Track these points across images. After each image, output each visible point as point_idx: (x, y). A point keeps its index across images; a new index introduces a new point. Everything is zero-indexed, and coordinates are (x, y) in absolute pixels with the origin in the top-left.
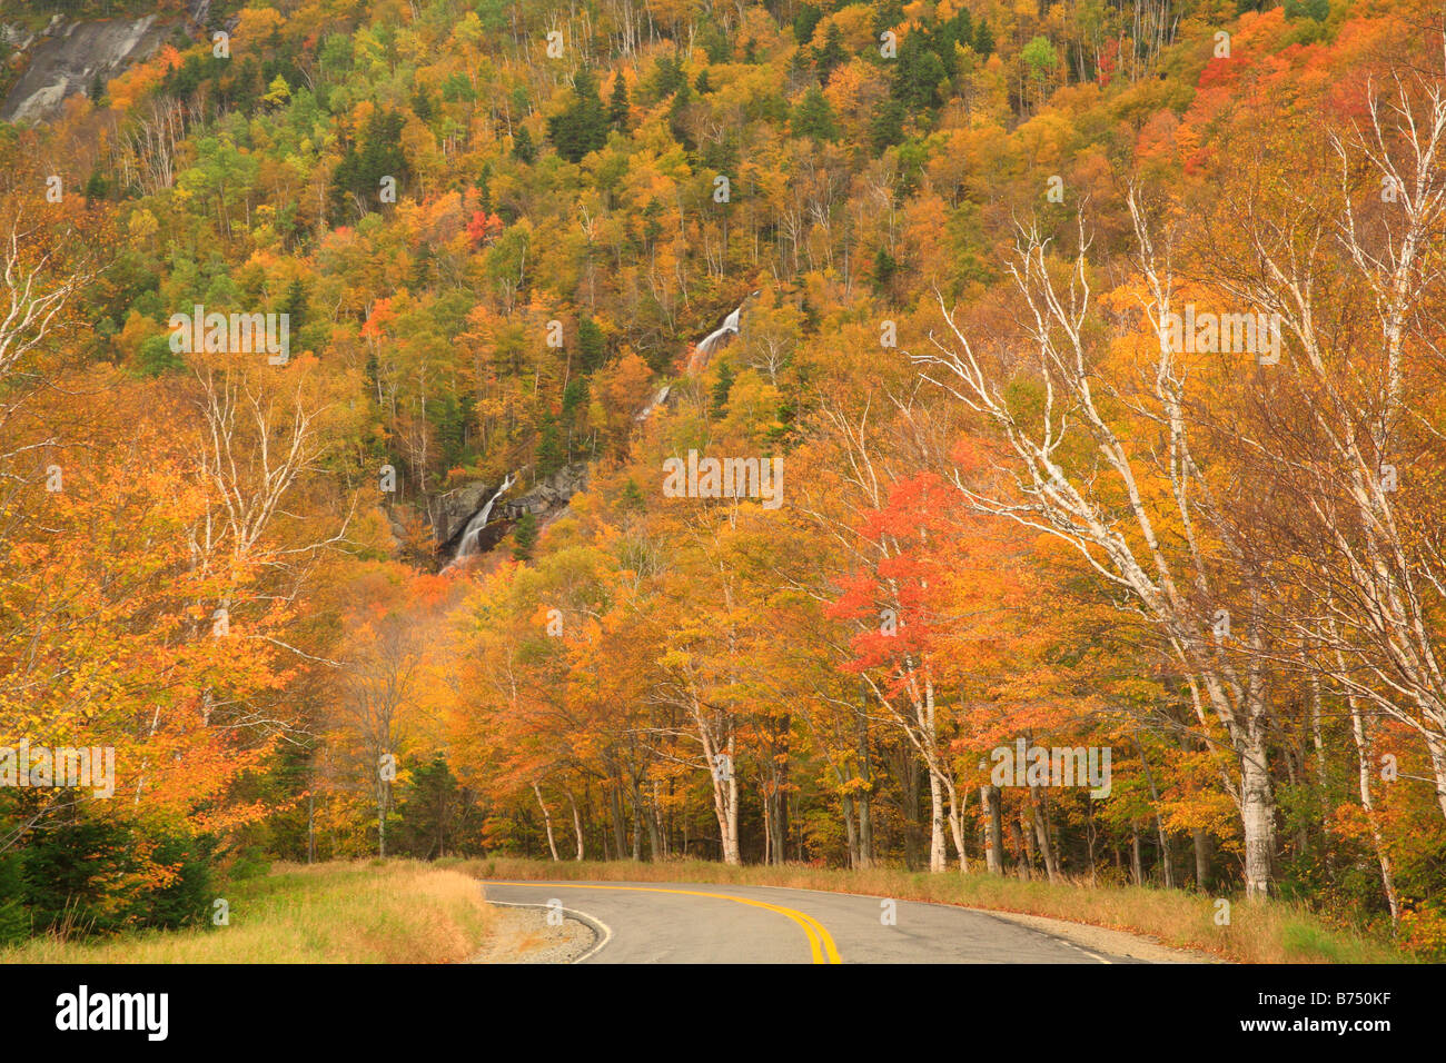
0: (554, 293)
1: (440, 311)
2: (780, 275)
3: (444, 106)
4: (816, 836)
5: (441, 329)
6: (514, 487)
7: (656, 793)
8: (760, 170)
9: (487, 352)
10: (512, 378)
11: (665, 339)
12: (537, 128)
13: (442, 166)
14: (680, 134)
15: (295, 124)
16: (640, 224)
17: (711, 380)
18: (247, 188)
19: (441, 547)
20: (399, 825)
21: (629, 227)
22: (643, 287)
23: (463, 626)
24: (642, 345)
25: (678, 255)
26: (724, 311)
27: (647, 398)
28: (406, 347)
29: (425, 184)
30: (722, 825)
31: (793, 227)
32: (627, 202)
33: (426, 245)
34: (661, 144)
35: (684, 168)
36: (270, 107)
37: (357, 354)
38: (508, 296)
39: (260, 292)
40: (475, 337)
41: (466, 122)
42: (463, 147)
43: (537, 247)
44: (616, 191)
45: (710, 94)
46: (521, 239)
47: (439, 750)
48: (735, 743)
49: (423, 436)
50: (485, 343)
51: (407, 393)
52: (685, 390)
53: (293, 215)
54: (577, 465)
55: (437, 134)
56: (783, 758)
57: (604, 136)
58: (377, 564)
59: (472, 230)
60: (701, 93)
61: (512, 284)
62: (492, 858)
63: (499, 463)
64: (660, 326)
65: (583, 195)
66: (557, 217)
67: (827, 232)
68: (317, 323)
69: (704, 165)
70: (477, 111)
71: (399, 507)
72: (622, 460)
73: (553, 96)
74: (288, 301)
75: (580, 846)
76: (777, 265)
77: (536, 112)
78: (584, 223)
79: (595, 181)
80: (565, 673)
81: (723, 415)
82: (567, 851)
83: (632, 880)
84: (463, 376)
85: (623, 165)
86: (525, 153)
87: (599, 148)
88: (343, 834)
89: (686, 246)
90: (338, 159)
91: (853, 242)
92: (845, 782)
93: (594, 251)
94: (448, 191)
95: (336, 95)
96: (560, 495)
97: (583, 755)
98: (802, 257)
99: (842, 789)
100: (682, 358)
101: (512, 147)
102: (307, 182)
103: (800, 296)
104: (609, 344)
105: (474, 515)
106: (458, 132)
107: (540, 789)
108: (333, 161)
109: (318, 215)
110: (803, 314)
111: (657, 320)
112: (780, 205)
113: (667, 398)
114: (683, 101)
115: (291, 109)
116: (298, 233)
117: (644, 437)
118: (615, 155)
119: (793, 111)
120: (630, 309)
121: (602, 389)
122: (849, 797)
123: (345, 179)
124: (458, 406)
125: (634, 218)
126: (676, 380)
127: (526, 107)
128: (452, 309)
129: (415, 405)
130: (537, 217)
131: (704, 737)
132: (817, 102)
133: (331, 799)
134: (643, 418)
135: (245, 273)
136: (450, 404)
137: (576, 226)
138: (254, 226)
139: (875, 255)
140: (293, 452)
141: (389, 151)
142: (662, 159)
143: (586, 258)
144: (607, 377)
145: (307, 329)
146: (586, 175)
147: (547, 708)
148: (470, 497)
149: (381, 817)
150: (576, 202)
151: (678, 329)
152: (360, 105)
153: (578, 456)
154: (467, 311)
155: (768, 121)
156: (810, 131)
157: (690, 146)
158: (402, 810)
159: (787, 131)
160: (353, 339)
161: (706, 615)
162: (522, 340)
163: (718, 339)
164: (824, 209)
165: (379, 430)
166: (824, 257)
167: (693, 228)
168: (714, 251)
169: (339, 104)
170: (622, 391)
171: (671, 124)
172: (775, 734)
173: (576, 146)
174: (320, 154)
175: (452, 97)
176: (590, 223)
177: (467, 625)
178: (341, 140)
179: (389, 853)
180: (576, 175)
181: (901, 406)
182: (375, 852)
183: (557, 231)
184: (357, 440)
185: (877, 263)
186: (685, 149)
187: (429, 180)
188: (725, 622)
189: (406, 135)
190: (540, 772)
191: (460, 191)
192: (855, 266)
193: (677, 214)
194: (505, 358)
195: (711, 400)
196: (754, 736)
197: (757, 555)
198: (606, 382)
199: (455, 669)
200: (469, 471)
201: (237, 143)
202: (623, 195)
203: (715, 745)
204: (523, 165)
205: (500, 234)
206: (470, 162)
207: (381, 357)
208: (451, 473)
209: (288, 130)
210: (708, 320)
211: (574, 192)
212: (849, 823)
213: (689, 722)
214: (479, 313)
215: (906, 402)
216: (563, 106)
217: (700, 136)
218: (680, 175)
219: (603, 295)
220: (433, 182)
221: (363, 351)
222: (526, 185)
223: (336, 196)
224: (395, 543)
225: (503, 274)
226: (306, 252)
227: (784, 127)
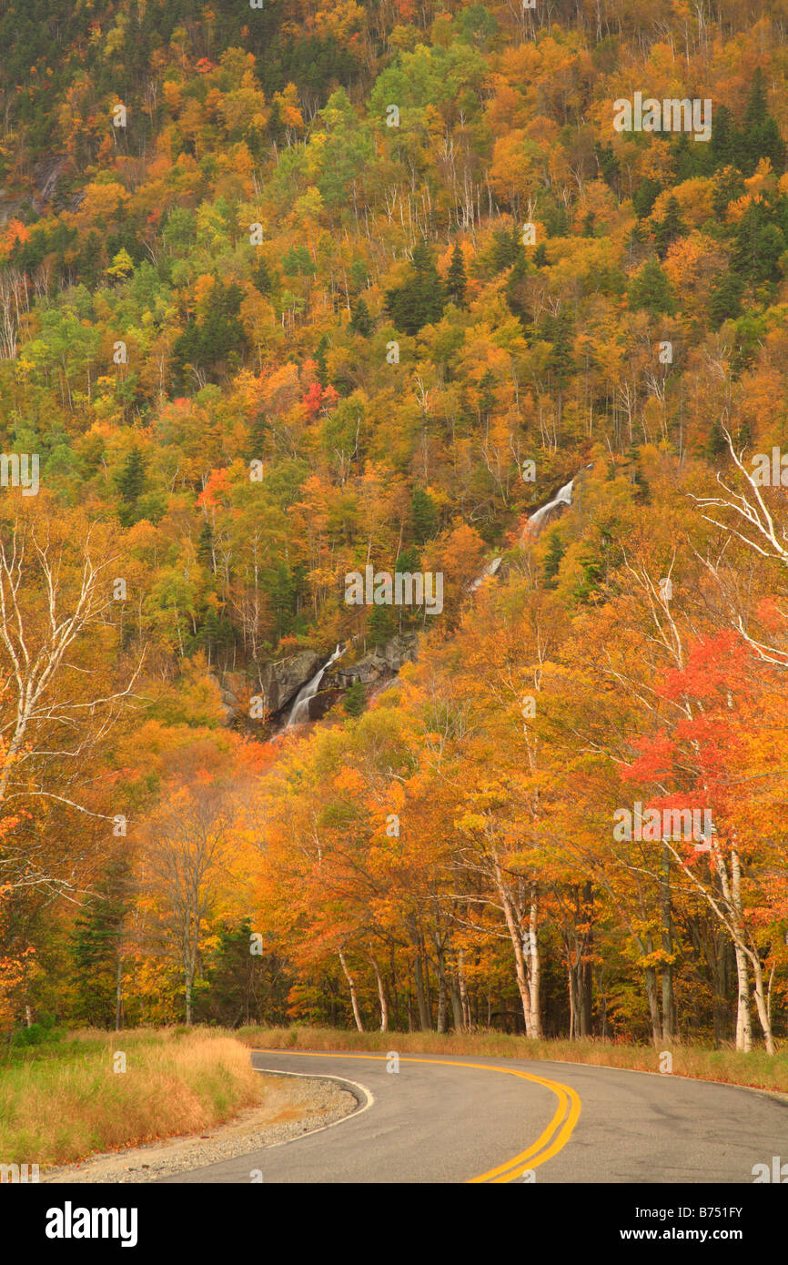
0: (387, 464)
1: (275, 481)
2: (614, 448)
3: (284, 280)
4: (620, 1012)
5: (275, 499)
6: (344, 656)
7: (460, 962)
8: (595, 342)
9: (320, 522)
10: (344, 548)
11: (498, 511)
12: (374, 301)
13: (281, 338)
14: (516, 307)
15: (138, 297)
16: (475, 396)
17: (543, 551)
18: (88, 360)
19: (272, 715)
20: (206, 991)
21: (463, 399)
22: (477, 458)
23: (276, 790)
24: (475, 516)
25: (511, 426)
26: (557, 483)
27: (479, 568)
28: (239, 516)
29: (264, 356)
30: (524, 997)
31: (628, 399)
32: (462, 375)
33: (262, 416)
34: (497, 317)
35: (520, 341)
36: (113, 281)
37: (192, 523)
38: (342, 467)
39: (99, 462)
40: (308, 507)
41: (305, 295)
42: (302, 320)
43: (372, 418)
44: (451, 363)
45: (547, 268)
46: (356, 411)
47: (247, 916)
48: (538, 912)
49: (256, 605)
50: (319, 513)
51: (241, 562)
52: (517, 561)
53: (134, 387)
54: (408, 634)
55: (276, 308)
56: (584, 929)
57: (441, 309)
58: (207, 731)
59: (309, 402)
60: (538, 266)
61: (346, 455)
62: (296, 1028)
63: (330, 632)
64: (493, 498)
65: (419, 367)
66: (392, 389)
67: (661, 405)
68: (154, 492)
69: (539, 337)
70: (316, 284)
71: (231, 675)
72: (452, 631)
73: (391, 269)
74: (126, 470)
75: (384, 1016)
76: (612, 438)
77: (375, 285)
78: (419, 395)
79: (431, 354)
80: (368, 837)
81: (554, 586)
82: (370, 1021)
83: (432, 1053)
84: (296, 547)
85: (459, 337)
86: (362, 325)
87: (436, 321)
88: (151, 1000)
89: (521, 418)
90: (179, 331)
91: (688, 415)
92: (647, 953)
93: (429, 423)
94: (285, 363)
95: (178, 268)
96: (390, 665)
97: (385, 922)
98: (637, 430)
99: (644, 962)
100: (514, 530)
101: (350, 320)
102: (148, 354)
103: (633, 468)
104: (442, 514)
105: (306, 683)
106: (297, 305)
107: (346, 957)
108: (174, 333)
109: (157, 387)
110: (636, 486)
111: (491, 491)
112: (616, 378)
113: (498, 570)
114: (520, 274)
115: (134, 282)
116: (137, 404)
117: (475, 608)
118: (451, 328)
119: (631, 285)
120: (463, 480)
121: (434, 560)
122: (651, 969)
123: (185, 351)
124: (290, 575)
125: (470, 390)
126: (507, 551)
127: (365, 280)
128: (287, 479)
129: (247, 574)
130: (373, 389)
131: (506, 905)
132: (655, 275)
133: (140, 964)
134: (474, 589)
135: (85, 442)
136: (282, 575)
137: (411, 398)
138: (95, 397)
139: (710, 428)
140: (80, 603)
141: (229, 323)
142: (498, 332)
143: (420, 430)
144: (439, 548)
145: (144, 498)
146: (422, 348)
147: (351, 873)
148: (302, 666)
149: (188, 983)
150: (411, 374)
151: (511, 501)
152: (201, 278)
153: (409, 626)
154: (301, 481)
155: (606, 294)
156: (647, 304)
157: (526, 319)
158: (209, 977)
159: (624, 304)
160: (189, 508)
161: (505, 778)
162: (355, 511)
163: (549, 512)
164: (659, 382)
165: (211, 598)
166: (659, 430)
167: (528, 401)
168: (547, 423)
169: (181, 277)
170: (454, 561)
171: (508, 297)
172: (577, 903)
173: (414, 319)
174: (161, 326)
175: (292, 270)
176: (425, 395)
177: (279, 788)
178: (182, 313)
179: (195, 1021)
180: (412, 347)
181: (708, 564)
182: (182, 1020)
183: (392, 403)
184: (190, 608)
185: (711, 436)
186: (521, 322)
187: (267, 352)
188: (525, 785)
189: (246, 308)
190: (343, 939)
191: (297, 363)
192: (690, 439)
193: (512, 387)
194: (337, 528)
195: (542, 572)
196: (555, 905)
197: (557, 717)
198: (438, 553)
199: (267, 834)
200: (301, 640)
201: (80, 316)
202: (459, 368)
203: (518, 913)
204: (360, 338)
205: (335, 405)
206: (308, 335)
207: (216, 527)
208: (282, 642)
209: (130, 303)
210: (541, 491)
211: (410, 364)
212: (651, 997)
213: (492, 890)
214: (313, 483)
215: (713, 559)
216: (400, 280)
217: (537, 309)
218: (516, 348)
219: (437, 467)
220: (271, 354)
221: (198, 521)
222: (363, 357)
223: (176, 368)
224: (227, 710)
225: (338, 445)
226: (145, 422)
227: (621, 300)
